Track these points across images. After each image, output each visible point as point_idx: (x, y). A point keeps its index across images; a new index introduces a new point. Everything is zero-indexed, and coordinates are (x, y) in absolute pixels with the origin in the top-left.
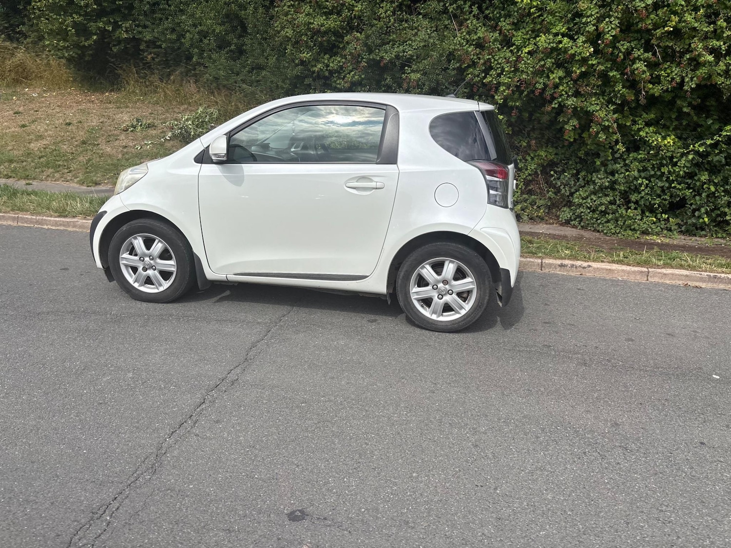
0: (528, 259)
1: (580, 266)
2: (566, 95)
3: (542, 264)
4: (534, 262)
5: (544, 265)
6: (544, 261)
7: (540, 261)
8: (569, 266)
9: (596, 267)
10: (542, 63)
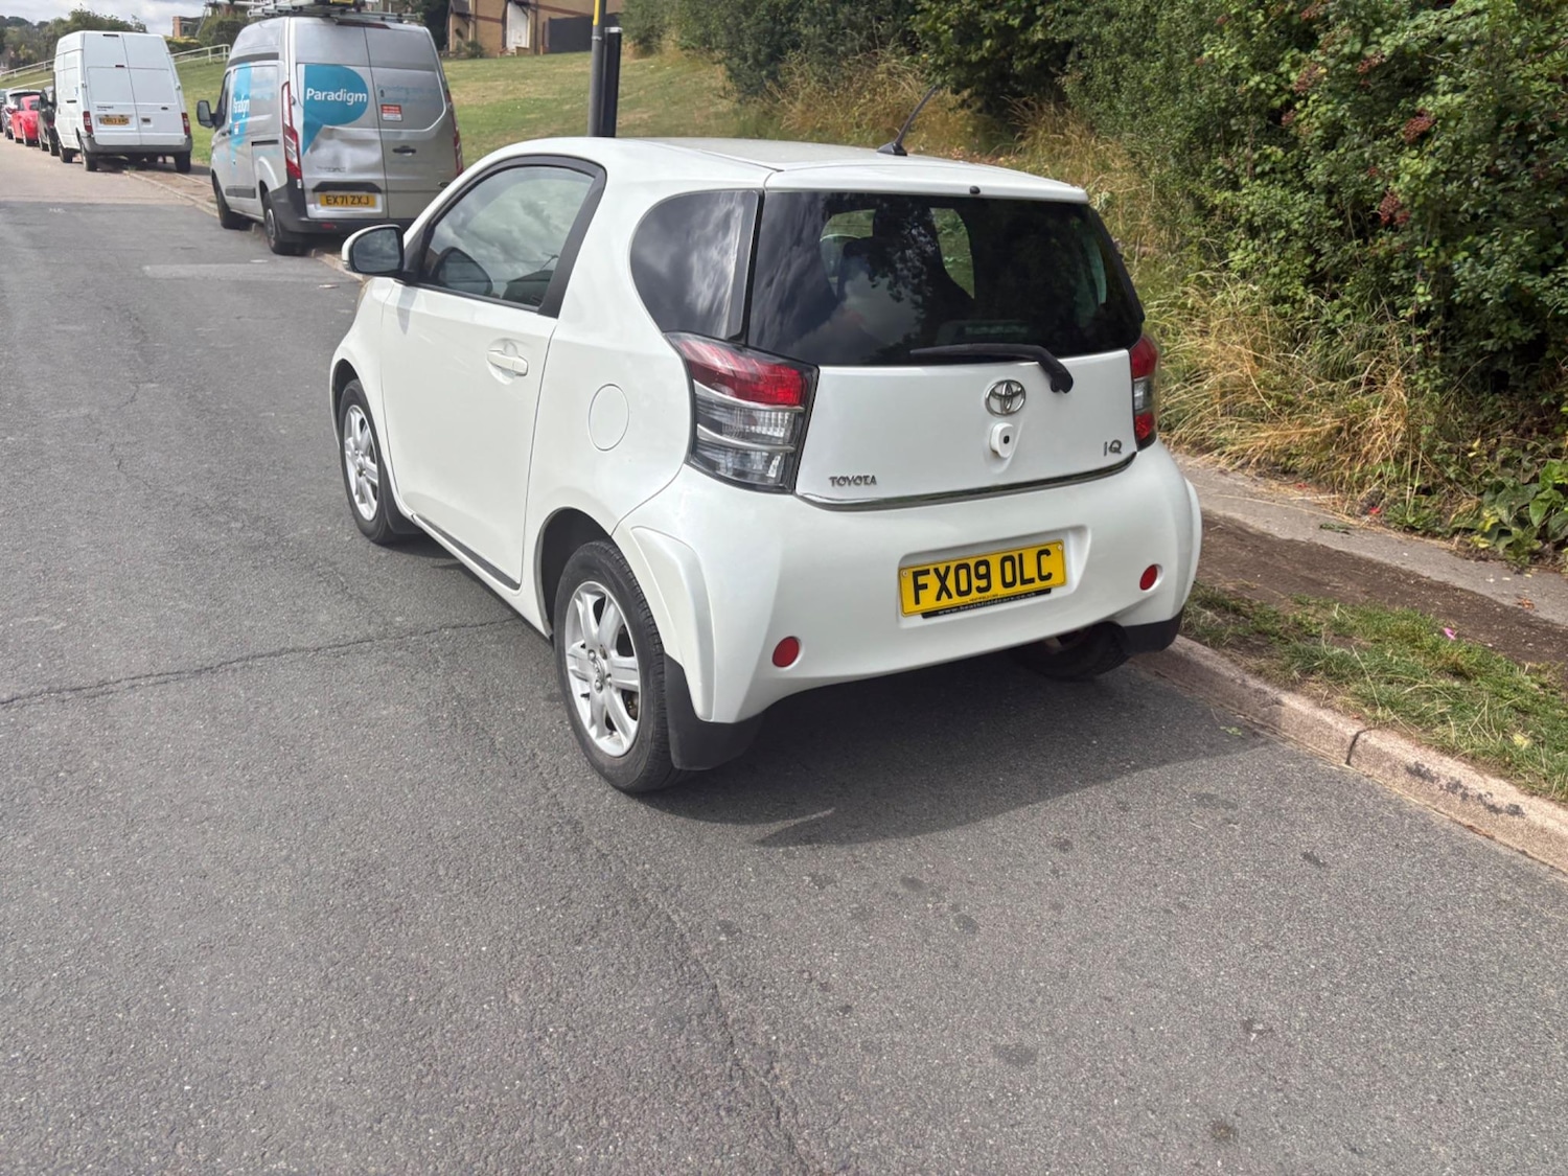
0: (1327, 717)
1: (1480, 797)
3: (1354, 743)
4: (1331, 727)
5: (1359, 748)
6: (1363, 736)
7: (1351, 730)
8: (1443, 782)
9: (1539, 823)
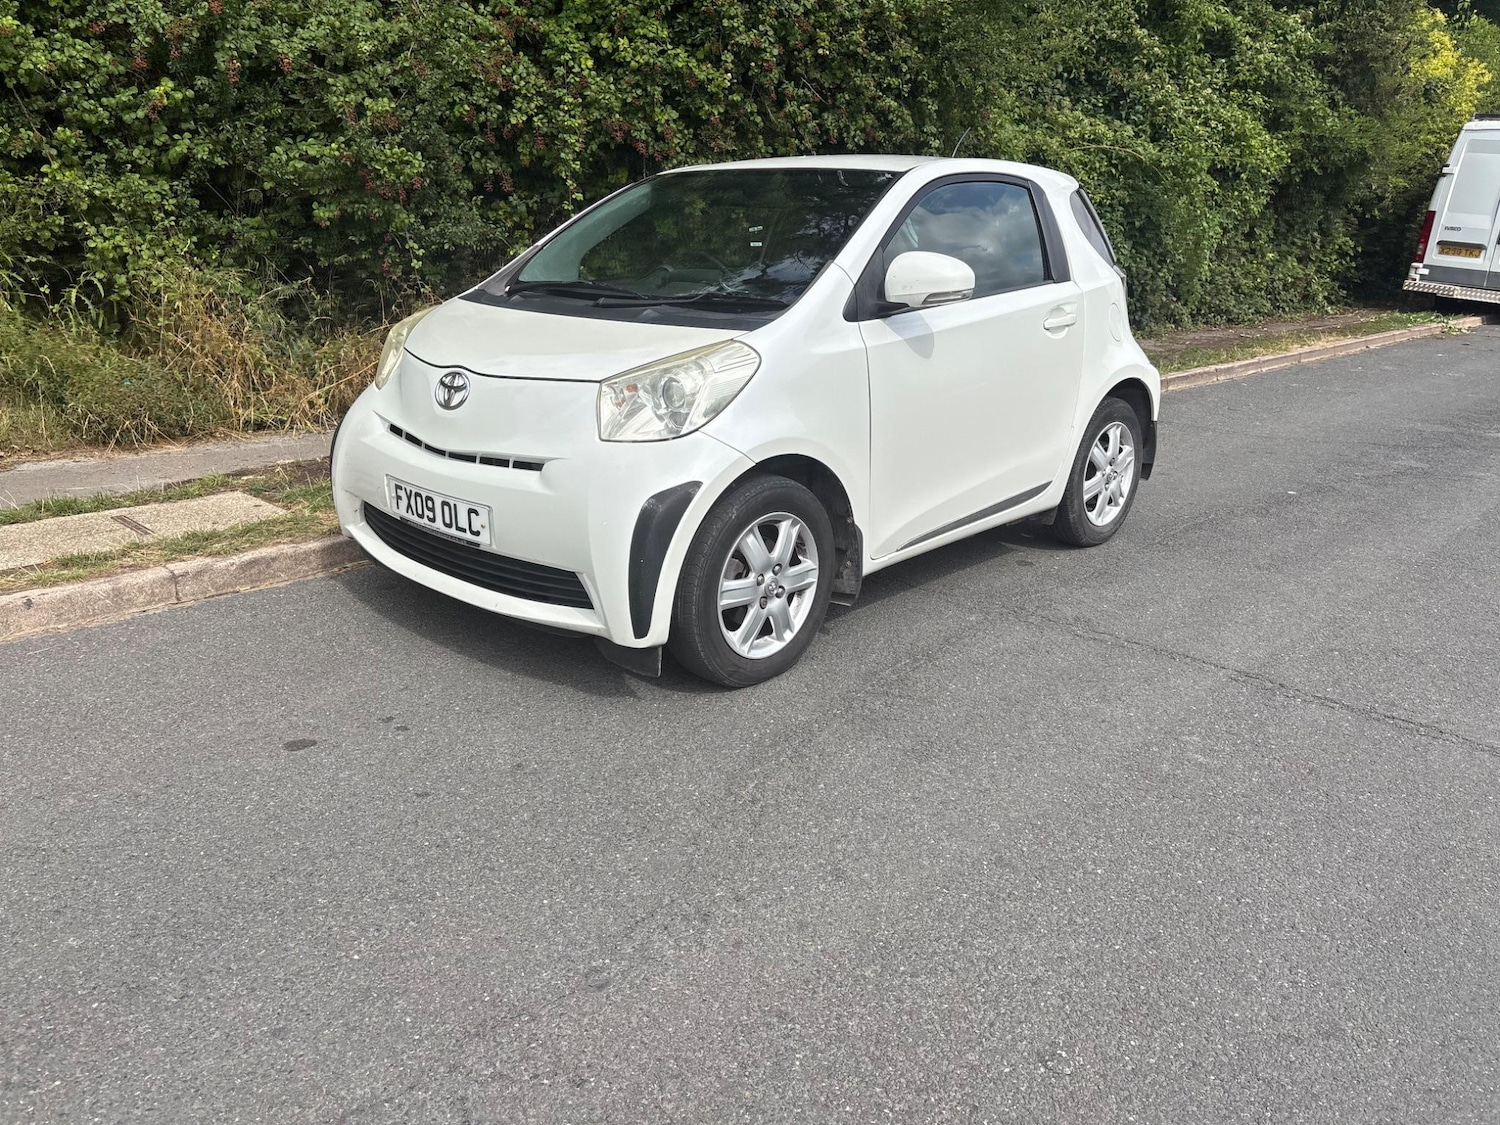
2: (683, 154)
10: (639, 92)
